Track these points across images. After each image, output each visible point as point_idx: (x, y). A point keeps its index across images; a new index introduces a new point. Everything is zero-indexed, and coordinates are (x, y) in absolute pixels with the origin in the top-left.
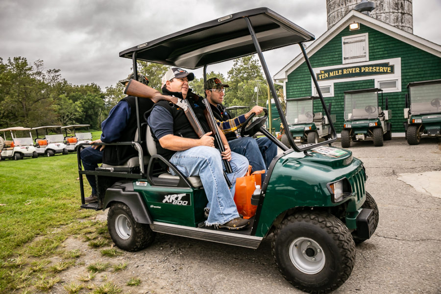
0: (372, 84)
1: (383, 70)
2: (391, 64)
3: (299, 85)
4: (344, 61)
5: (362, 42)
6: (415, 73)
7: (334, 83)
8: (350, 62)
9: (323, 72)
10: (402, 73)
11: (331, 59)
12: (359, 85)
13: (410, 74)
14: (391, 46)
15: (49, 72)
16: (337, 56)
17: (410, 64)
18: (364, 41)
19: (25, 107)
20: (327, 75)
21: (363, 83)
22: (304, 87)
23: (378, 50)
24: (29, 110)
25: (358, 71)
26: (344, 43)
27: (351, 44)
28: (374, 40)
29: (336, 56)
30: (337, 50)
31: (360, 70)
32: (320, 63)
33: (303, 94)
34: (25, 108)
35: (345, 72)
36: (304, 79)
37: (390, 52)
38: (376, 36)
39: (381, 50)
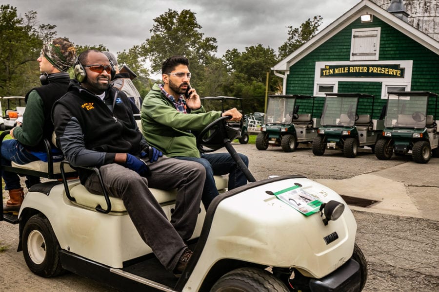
0: (379, 87)
1: (393, 73)
2: (401, 67)
3: (302, 79)
4: (352, 58)
5: (373, 38)
6: (426, 80)
7: (339, 82)
8: (358, 59)
9: (328, 68)
10: (412, 78)
11: (338, 54)
12: (365, 87)
13: (421, 80)
14: (404, 45)
15: (42, 27)
16: (345, 50)
17: (421, 69)
18: (376, 36)
19: (8, 68)
20: (331, 71)
21: (370, 85)
22: (306, 82)
23: (389, 49)
24: (13, 72)
25: (365, 71)
26: (355, 37)
27: (362, 38)
28: (386, 37)
29: (343, 50)
30: (346, 44)
31: (368, 70)
32: (326, 57)
33: (304, 90)
34: (8, 70)
35: (351, 71)
36: (307, 73)
37: (402, 52)
38: (389, 32)
39: (393, 49)
